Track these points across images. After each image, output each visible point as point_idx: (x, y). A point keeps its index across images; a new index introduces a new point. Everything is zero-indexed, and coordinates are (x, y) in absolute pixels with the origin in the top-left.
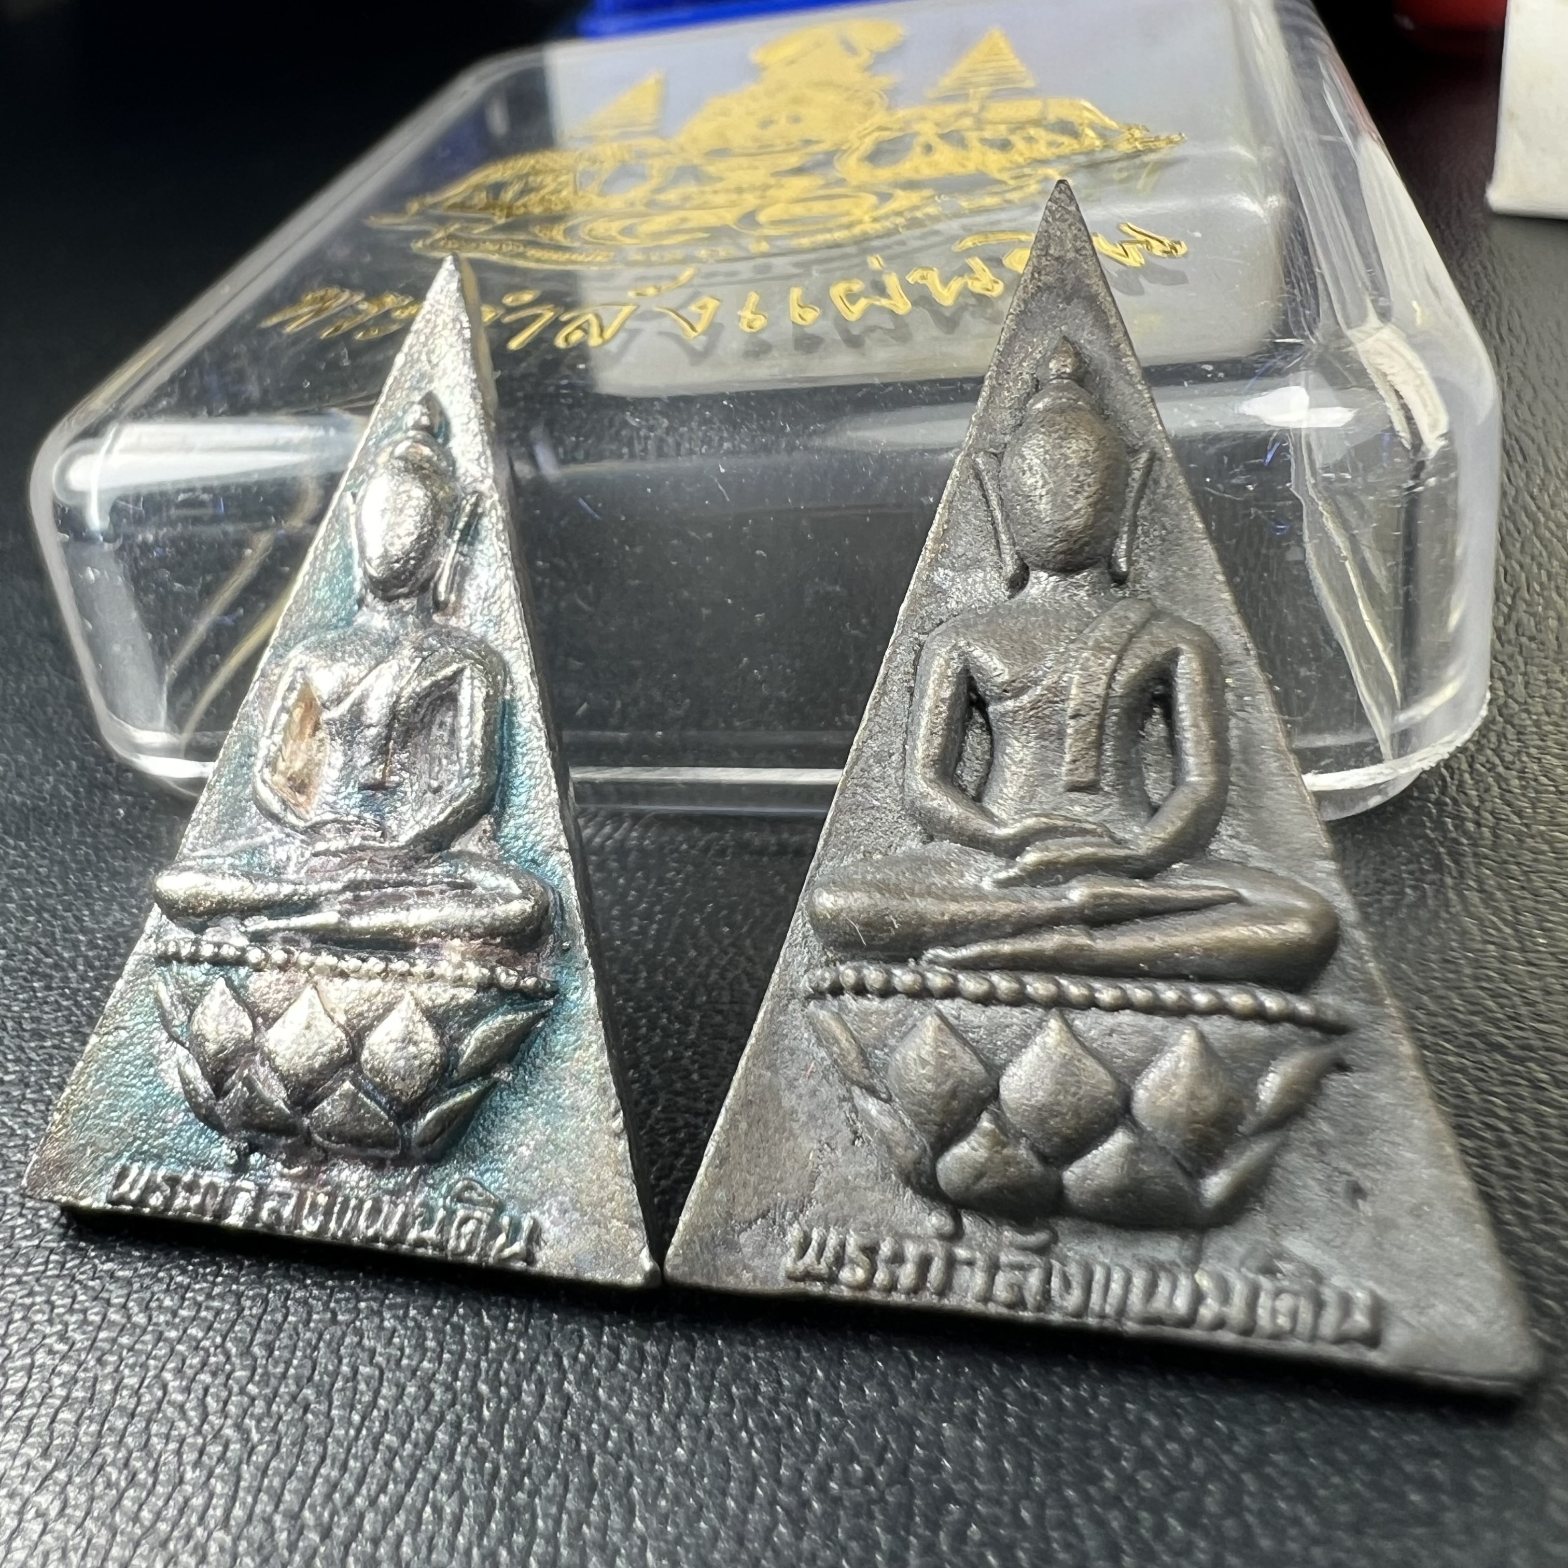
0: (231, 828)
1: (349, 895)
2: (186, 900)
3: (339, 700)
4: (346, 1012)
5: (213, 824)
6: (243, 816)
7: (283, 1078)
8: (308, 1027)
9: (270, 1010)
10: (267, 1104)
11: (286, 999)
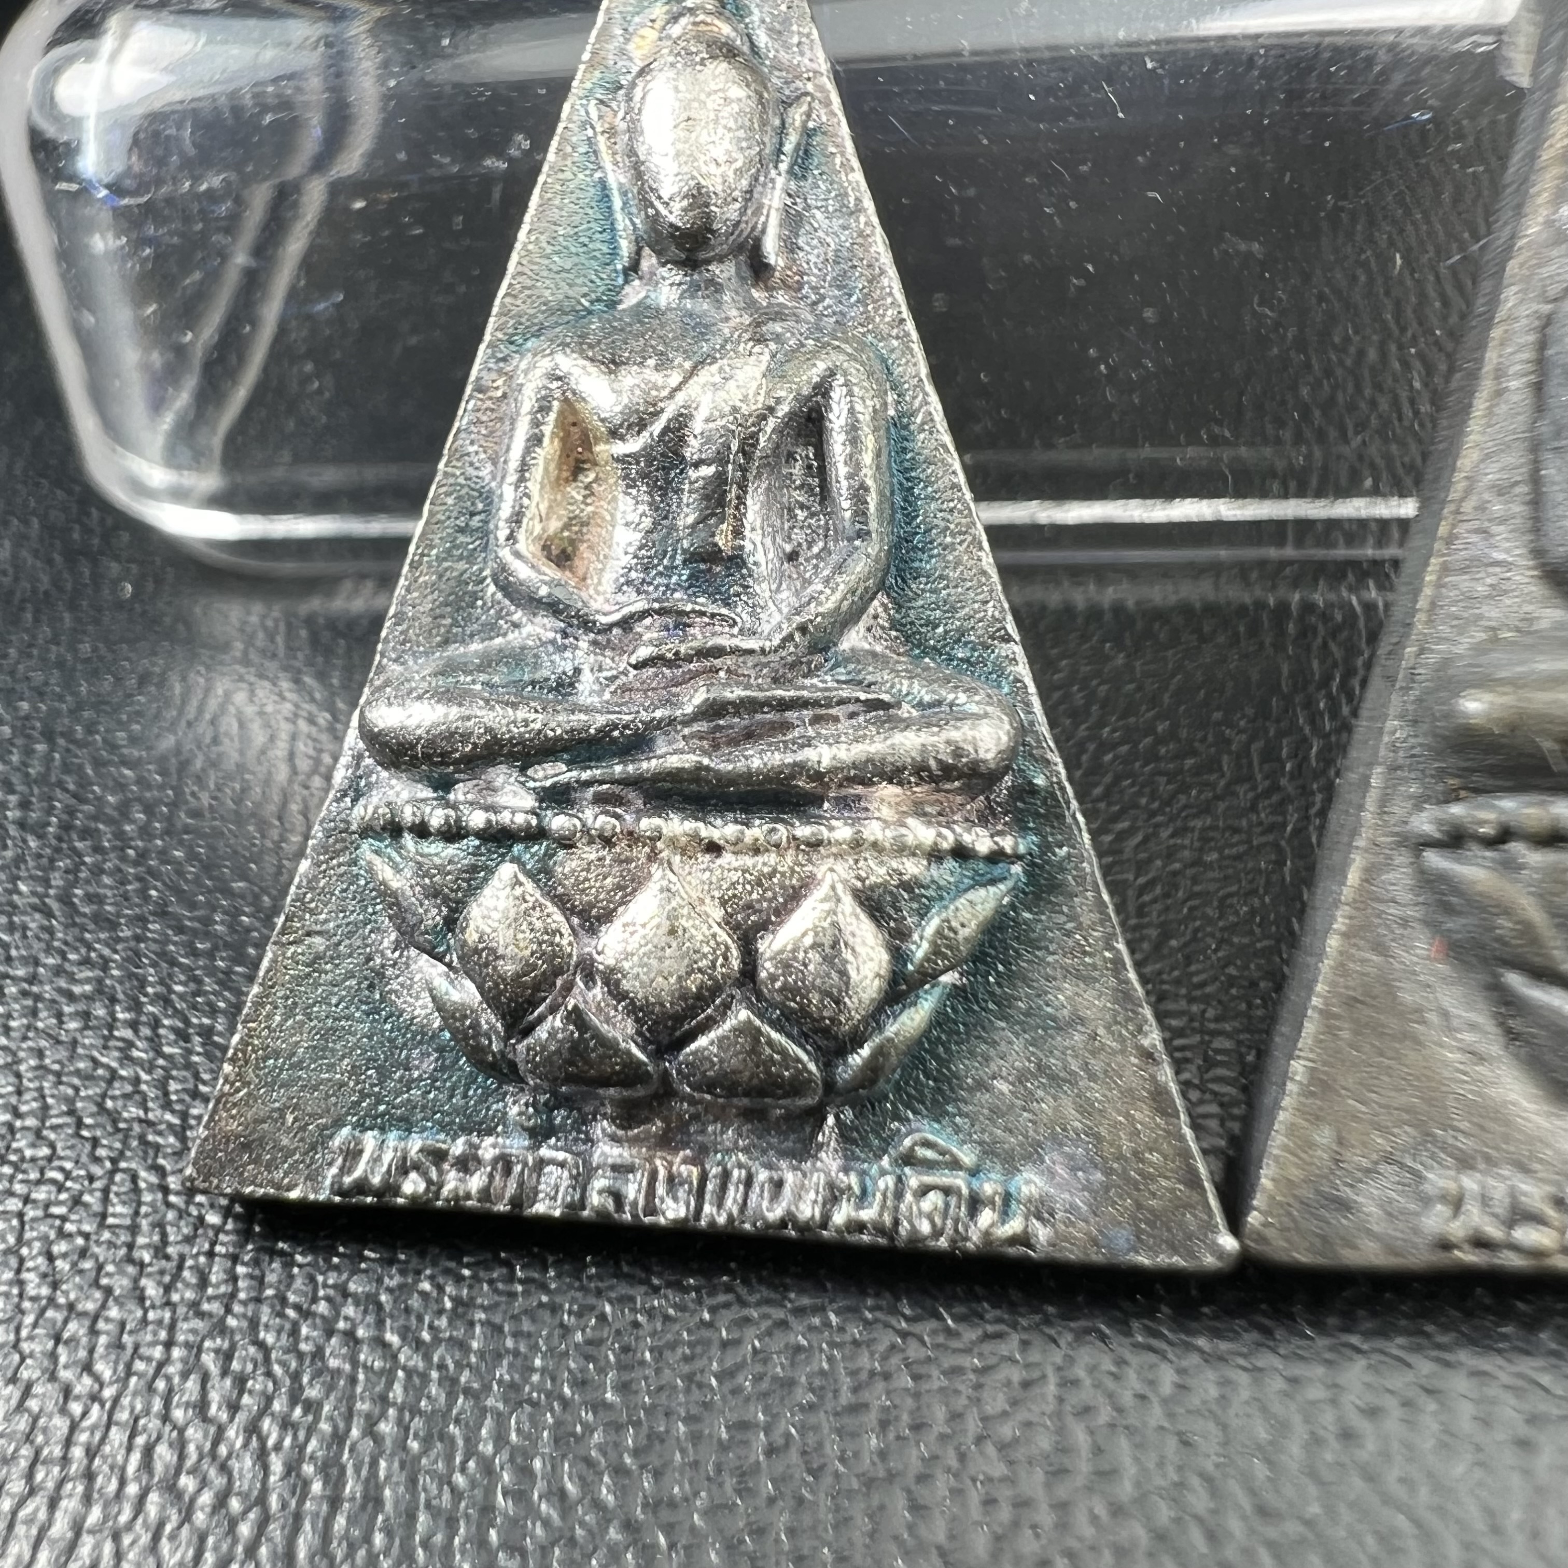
0: (455, 624)
1: (701, 726)
2: (431, 743)
3: (642, 425)
4: (723, 903)
5: (426, 620)
6: (472, 605)
7: (635, 1010)
8: (672, 932)
9: (592, 906)
10: (608, 1045)
11: (619, 887)
